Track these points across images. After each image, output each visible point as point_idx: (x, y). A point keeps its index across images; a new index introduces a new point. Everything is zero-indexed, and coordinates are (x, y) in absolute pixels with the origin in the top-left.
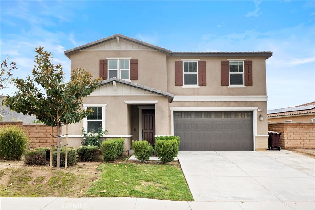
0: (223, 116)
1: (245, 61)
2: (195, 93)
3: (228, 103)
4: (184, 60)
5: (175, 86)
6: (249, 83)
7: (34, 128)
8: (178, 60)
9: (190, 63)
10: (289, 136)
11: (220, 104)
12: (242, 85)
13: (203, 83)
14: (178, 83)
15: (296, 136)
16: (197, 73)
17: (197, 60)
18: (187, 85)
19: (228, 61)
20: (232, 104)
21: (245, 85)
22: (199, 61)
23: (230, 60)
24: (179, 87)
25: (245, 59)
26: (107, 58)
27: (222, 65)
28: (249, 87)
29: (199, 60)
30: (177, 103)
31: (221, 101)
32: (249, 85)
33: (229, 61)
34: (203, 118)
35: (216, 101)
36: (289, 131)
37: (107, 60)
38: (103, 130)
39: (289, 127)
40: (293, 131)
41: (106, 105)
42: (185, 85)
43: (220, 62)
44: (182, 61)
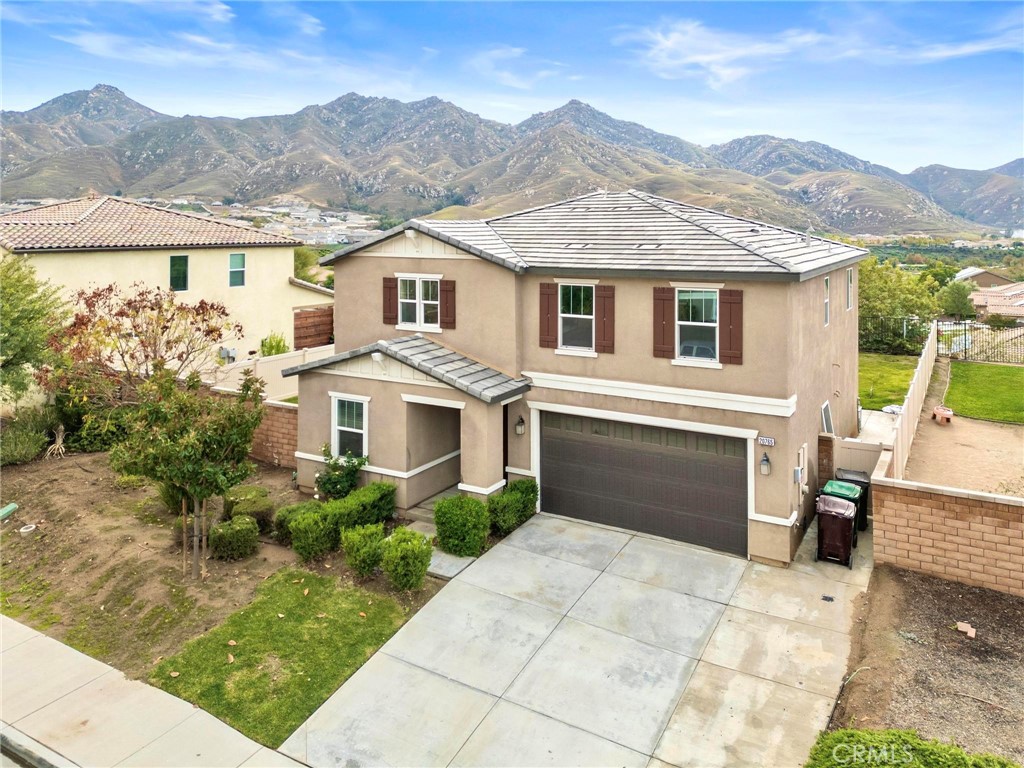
0: (664, 439)
1: (721, 291)
2: (585, 370)
3: (672, 409)
4: (561, 282)
5: (540, 348)
6: (733, 355)
7: (279, 414)
8: (546, 281)
9: (577, 289)
10: (889, 527)
11: (649, 407)
12: (714, 360)
13: (607, 346)
14: (548, 341)
15: (917, 532)
16: (593, 317)
17: (592, 283)
18: (570, 348)
19: (673, 289)
20: (683, 412)
21: (720, 362)
22: (596, 286)
23: (678, 286)
24: (548, 351)
25: (722, 286)
26: (397, 275)
27: (655, 299)
28: (732, 369)
29: (597, 282)
30: (545, 391)
31: (653, 401)
32: (730, 363)
33: (677, 290)
34: (611, 437)
35: (638, 400)
36: (891, 512)
37: (396, 279)
38: (365, 453)
39: (893, 499)
40: (906, 514)
41: (369, 399)
42: (564, 347)
43: (652, 291)
44: (557, 284)
